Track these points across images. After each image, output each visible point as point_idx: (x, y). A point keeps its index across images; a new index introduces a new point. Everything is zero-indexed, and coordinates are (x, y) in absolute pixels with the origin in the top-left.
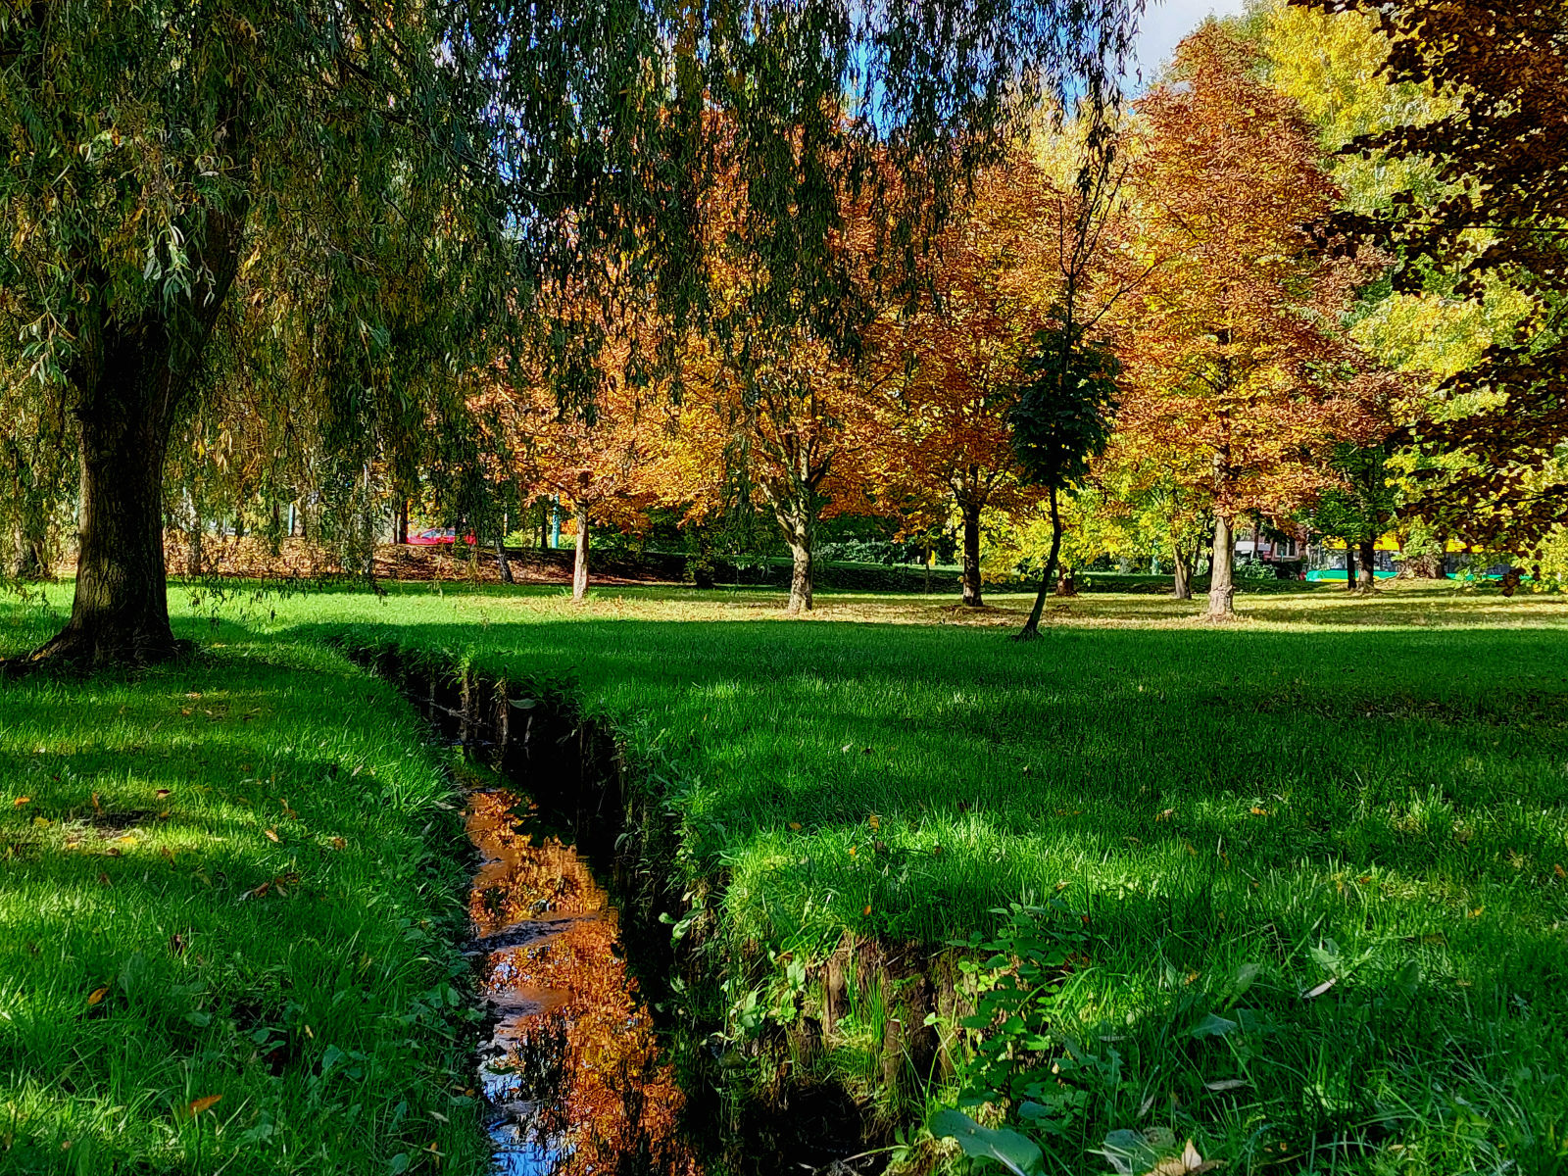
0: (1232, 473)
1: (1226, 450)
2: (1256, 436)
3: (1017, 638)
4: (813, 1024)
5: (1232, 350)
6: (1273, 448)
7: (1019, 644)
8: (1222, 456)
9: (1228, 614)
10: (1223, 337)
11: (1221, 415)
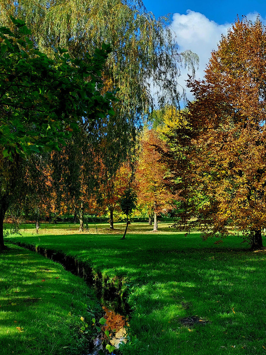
0: (157, 206)
1: (156, 202)
2: (161, 199)
3: (122, 239)
4: (113, 283)
5: (156, 185)
6: (164, 202)
7: (122, 240)
8: (155, 203)
9: (157, 231)
10: (155, 183)
11: (155, 196)
